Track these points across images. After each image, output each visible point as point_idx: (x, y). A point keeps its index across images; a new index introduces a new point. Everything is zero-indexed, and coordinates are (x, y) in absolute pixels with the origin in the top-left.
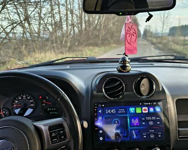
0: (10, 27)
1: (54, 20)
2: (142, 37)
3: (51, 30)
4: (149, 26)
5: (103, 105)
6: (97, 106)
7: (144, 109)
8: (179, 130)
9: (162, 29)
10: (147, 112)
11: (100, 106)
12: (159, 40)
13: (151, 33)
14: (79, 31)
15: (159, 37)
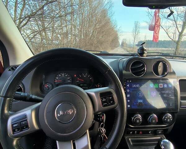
0: (32, 35)
1: (63, 31)
2: (120, 46)
3: (60, 38)
4: (125, 39)
5: (130, 81)
6: (126, 81)
7: (160, 85)
8: (181, 102)
9: (133, 42)
10: (162, 87)
11: (128, 81)
12: (131, 49)
13: (126, 44)
14: (79, 40)
15: (131, 47)
